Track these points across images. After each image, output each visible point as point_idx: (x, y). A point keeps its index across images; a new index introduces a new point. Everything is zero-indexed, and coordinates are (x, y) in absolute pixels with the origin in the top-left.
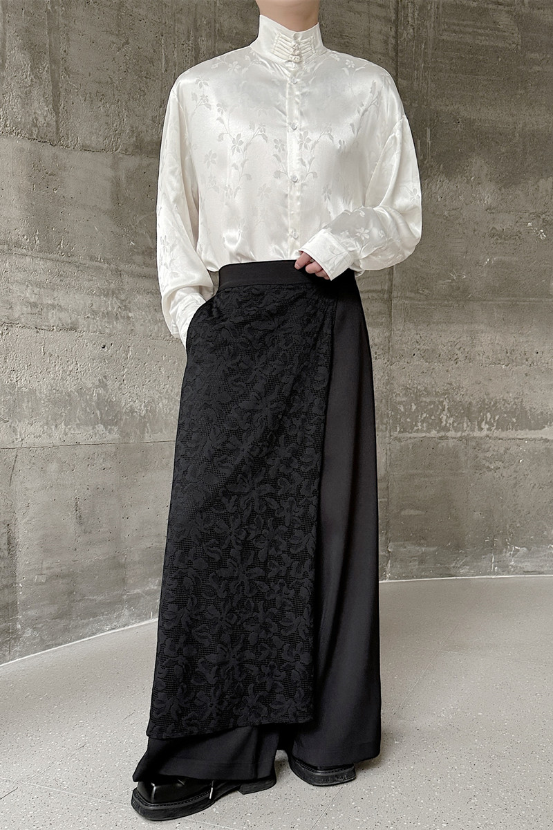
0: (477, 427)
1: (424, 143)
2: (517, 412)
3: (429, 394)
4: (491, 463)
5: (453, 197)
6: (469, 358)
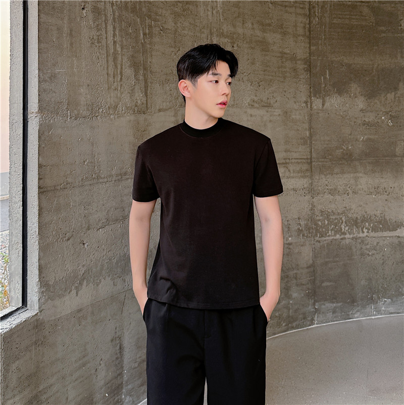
0: (361, 231)
1: (325, 78)
2: (383, 222)
3: (334, 214)
4: (370, 252)
5: (343, 105)
6: (355, 193)
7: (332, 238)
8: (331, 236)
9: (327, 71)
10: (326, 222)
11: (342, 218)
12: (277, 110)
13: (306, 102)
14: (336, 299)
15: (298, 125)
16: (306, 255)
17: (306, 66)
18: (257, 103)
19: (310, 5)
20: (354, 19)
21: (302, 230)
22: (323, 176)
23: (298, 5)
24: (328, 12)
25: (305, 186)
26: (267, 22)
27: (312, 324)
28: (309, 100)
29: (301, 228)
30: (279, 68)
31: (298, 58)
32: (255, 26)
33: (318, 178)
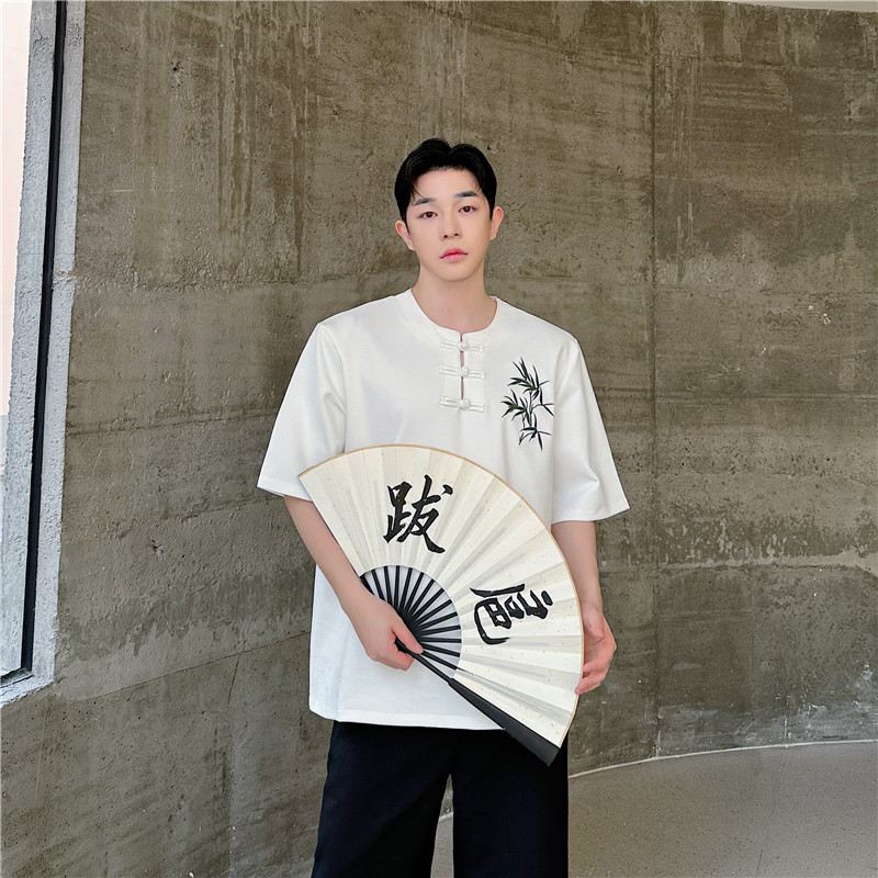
0: (762, 553)
1: (685, 220)
2: (809, 534)
3: (702, 513)
4: (780, 598)
5: (723, 278)
6: (748, 468)
7: (698, 565)
8: (695, 562)
9: (690, 205)
10: (685, 530)
11: (719, 522)
12: (579, 285)
13: (644, 270)
14: (704, 701)
15: (625, 317)
16: (639, 600)
17: (644, 194)
18: (537, 268)
19: (654, 68)
20: (745, 97)
21: (630, 546)
22: (678, 429)
23: (627, 67)
24: (693, 84)
25: (640, 449)
26: (562, 100)
27: (651, 753)
28: (650, 266)
29: (628, 542)
30: (586, 196)
31: (627, 176)
32: (536, 108)
33: (667, 433)
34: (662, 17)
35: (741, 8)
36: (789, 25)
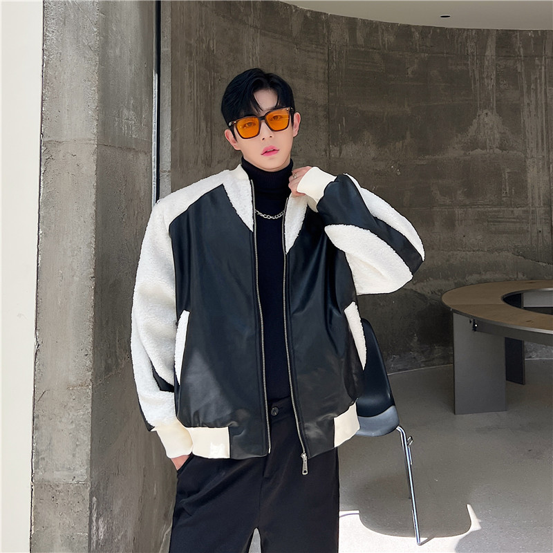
1: (342, 125)
5: (357, 154)
9: (344, 118)
12: (301, 159)
17: (326, 113)
19: (329, 50)
20: (367, 65)
23: (318, 50)
24: (344, 58)
26: (294, 67)
28: (328, 149)
31: (319, 104)
34: (332, 25)
35: (364, 21)
36: (383, 30)
